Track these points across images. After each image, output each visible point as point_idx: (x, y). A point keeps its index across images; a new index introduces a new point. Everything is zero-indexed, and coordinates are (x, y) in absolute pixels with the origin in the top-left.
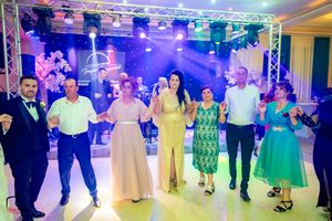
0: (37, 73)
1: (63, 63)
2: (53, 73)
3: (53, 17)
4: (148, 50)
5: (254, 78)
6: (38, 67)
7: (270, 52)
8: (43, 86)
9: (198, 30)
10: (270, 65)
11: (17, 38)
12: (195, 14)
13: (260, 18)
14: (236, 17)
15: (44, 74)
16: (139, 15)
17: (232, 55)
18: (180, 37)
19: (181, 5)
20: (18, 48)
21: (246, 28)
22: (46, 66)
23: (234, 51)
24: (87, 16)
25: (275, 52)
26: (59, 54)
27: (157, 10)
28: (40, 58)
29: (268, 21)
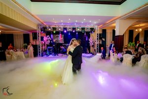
3: (47, 28)
6: (44, 39)
16: (65, 27)
18: (74, 31)
20: (40, 35)
21: (90, 29)
24: (53, 28)
26: (49, 36)
29: (96, 27)
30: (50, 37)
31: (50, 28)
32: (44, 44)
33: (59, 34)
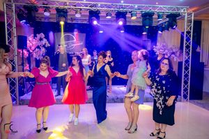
0: (28, 47)
1: (45, 41)
2: (38, 47)
3: (37, 11)
4: (101, 32)
5: (174, 51)
6: (29, 44)
7: (185, 33)
8: (32, 56)
9: (134, 18)
10: (185, 41)
11: (14, 25)
12: (132, 7)
13: (178, 9)
14: (161, 9)
15: (33, 48)
16: (93, 9)
17: (158, 35)
18: (121, 23)
19: (122, 2)
20: (14, 31)
21: (168, 16)
22: (34, 43)
23: (160, 32)
24: (58, 10)
25: (188, 32)
26: (42, 35)
27: (106, 5)
28: (30, 38)
29: (184, 11)
30: (47, 37)
31: (47, 9)
32: (29, 59)
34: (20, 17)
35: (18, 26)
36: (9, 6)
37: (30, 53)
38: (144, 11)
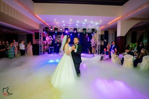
2: (49, 40)
3: (49, 29)
9: (80, 30)
13: (95, 27)
16: (66, 27)
21: (92, 30)
24: (55, 28)
26: (51, 36)
28: (47, 37)
31: (52, 28)
33: (61, 34)
34: (44, 31)
35: (43, 34)
36: (41, 28)
37: (47, 43)
38: (84, 28)
